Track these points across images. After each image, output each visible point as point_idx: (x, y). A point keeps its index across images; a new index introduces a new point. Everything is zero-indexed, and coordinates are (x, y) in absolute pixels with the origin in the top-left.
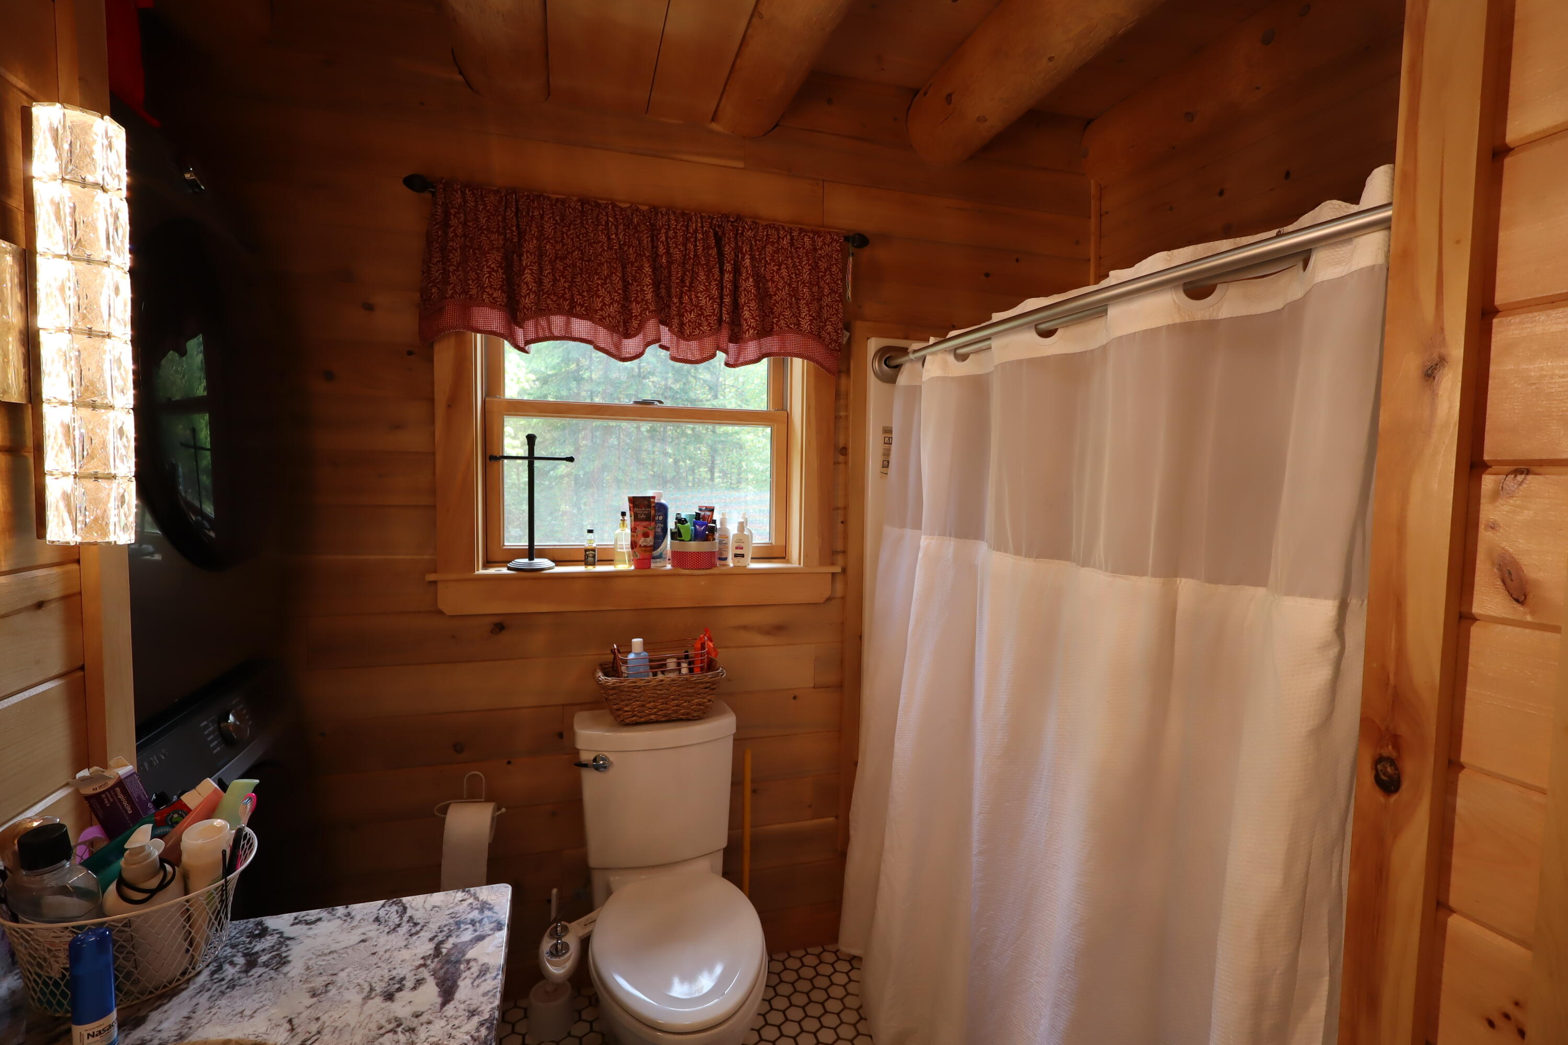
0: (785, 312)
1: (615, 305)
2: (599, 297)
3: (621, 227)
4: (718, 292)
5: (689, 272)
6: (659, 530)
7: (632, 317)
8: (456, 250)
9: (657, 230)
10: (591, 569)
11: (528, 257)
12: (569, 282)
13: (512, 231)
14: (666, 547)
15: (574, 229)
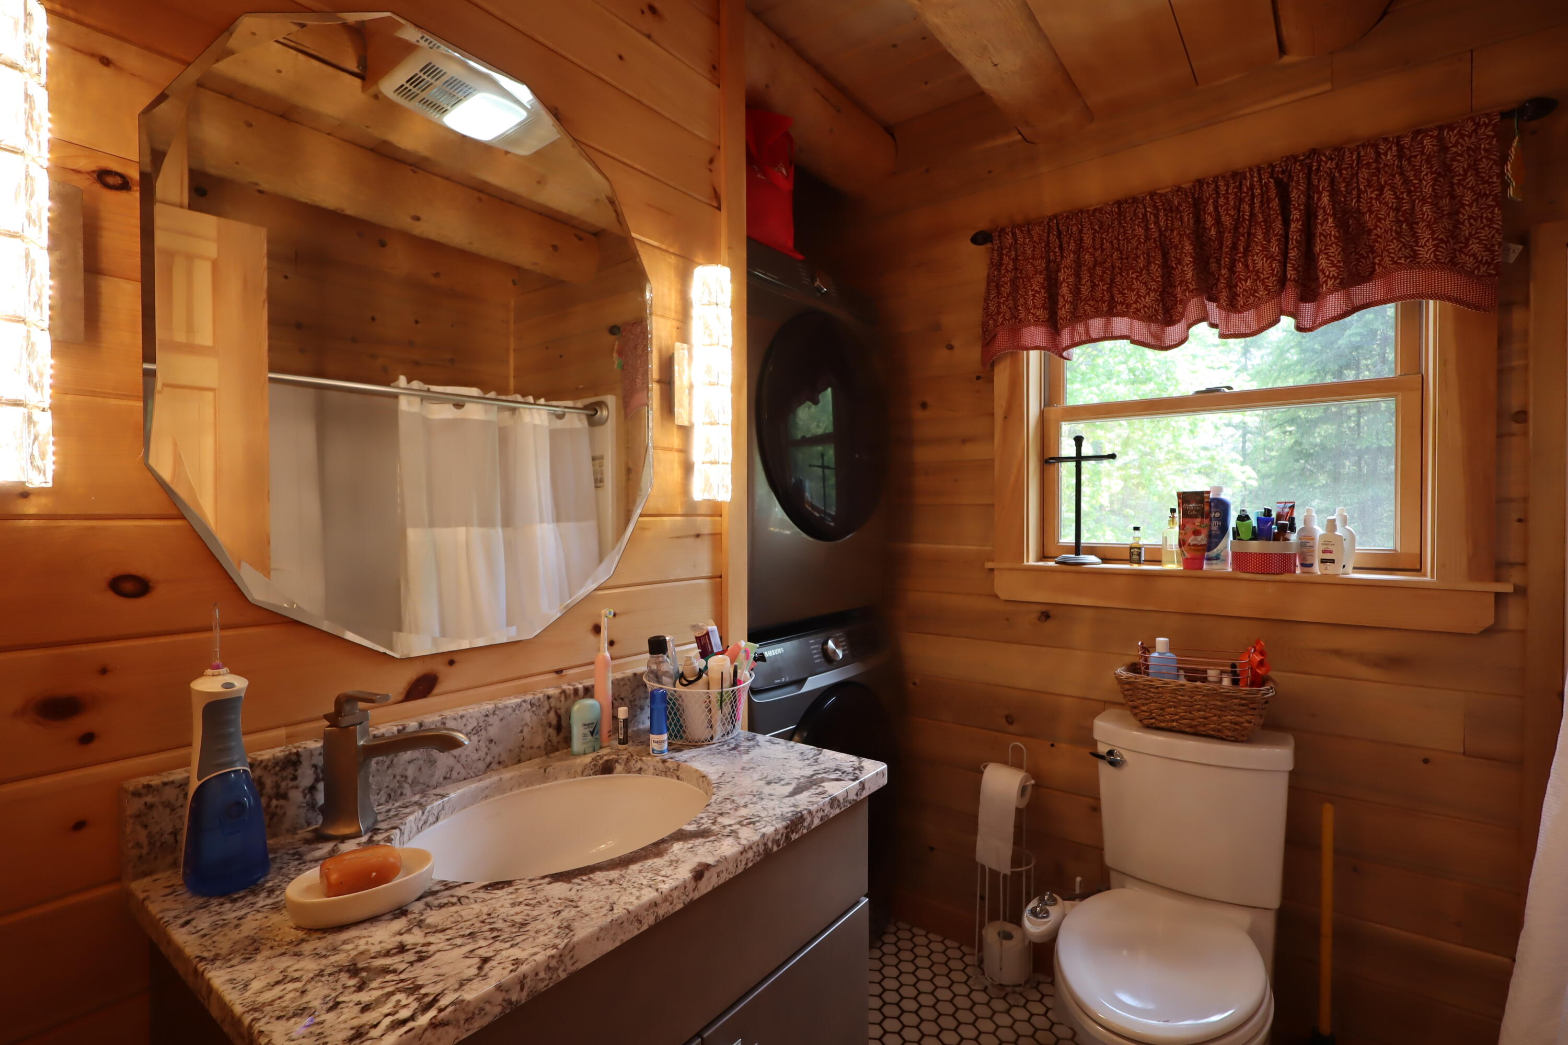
0: (1390, 245)
1: (1152, 294)
2: (1133, 290)
3: (1162, 213)
4: (1279, 248)
5: (1243, 236)
6: (1214, 528)
7: (1177, 302)
8: (1006, 284)
9: (1205, 202)
10: (1136, 566)
11: (1065, 272)
12: (1108, 284)
13: (1055, 253)
14: (1226, 547)
15: (1113, 232)
